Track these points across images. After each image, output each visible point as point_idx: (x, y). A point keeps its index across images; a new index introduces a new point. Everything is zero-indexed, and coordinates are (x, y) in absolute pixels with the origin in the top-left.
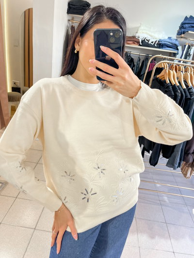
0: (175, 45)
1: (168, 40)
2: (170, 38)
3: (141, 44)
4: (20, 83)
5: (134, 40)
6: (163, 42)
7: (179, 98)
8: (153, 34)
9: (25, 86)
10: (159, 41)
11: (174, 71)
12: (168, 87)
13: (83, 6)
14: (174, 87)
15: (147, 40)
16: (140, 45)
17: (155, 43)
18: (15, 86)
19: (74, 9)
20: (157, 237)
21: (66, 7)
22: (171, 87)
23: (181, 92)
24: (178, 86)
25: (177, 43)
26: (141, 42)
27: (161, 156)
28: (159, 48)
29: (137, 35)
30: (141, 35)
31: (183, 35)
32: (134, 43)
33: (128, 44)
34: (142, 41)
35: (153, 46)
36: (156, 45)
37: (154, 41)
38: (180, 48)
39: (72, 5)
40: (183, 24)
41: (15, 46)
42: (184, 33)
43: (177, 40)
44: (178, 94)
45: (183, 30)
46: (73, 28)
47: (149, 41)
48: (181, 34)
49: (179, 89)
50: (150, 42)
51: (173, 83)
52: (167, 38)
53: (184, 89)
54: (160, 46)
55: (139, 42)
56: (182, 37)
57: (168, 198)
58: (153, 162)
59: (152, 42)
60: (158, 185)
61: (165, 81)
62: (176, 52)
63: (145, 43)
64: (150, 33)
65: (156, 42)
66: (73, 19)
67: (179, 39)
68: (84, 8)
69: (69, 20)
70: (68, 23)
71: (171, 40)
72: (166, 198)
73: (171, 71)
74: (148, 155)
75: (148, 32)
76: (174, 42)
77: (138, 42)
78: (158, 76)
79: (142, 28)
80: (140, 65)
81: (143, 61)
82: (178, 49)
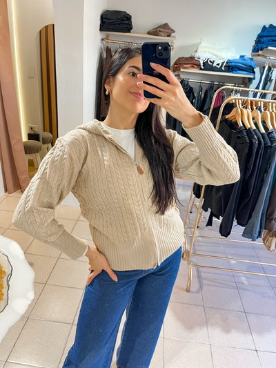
0: (250, 66)
1: (240, 61)
2: (242, 57)
3: (203, 68)
4: (39, 129)
5: (192, 61)
6: (233, 64)
7: (256, 146)
8: (218, 53)
9: (44, 131)
10: (227, 63)
11: (250, 111)
12: (241, 132)
13: (122, 20)
14: (249, 131)
15: (210, 61)
16: (201, 69)
17: (222, 66)
18: (32, 132)
19: (109, 24)
20: (233, 331)
21: (98, 22)
22: (245, 134)
23: (258, 138)
24: (254, 130)
25: (252, 64)
26: (202, 65)
27: (235, 223)
28: (228, 72)
29: (197, 55)
30: (202, 55)
31: (260, 52)
32: (193, 67)
33: (185, 68)
34: (204, 63)
35: (220, 70)
36: (223, 68)
37: (221, 62)
38: (257, 70)
39: (106, 19)
40: (260, 37)
41: (30, 77)
42: (261, 50)
43: (252, 59)
44: (254, 141)
45: (260, 45)
46: (108, 50)
47: (213, 63)
48: (258, 51)
49: (256, 134)
50: (215, 65)
51: (248, 126)
52: (238, 57)
53: (262, 134)
54: (229, 69)
55: (200, 65)
56: (259, 55)
57: (247, 278)
58: (225, 231)
59: (218, 64)
60: (233, 262)
61: (236, 123)
62: (252, 77)
63: (208, 66)
64: (215, 52)
65: (223, 63)
66: (108, 36)
67: (255, 58)
69: (103, 40)
70: (102, 43)
71: (244, 60)
72: (243, 279)
73: (244, 110)
74: (217, 222)
75: (212, 51)
76: (249, 63)
78: (227, 117)
79: (203, 44)
80: (203, 95)
81: (206, 91)
82: (254, 73)
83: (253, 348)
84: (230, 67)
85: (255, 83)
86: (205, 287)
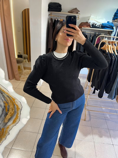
0: (112, 26)
1: (107, 24)
3: (91, 27)
4: (22, 53)
5: (87, 24)
6: (105, 25)
7: (114, 60)
8: (98, 21)
9: (24, 54)
10: (102, 25)
11: (111, 46)
12: (107, 54)
13: (57, 7)
14: (111, 54)
15: (95, 24)
17: (99, 26)
18: (19, 54)
19: (52, 8)
20: (103, 137)
21: (47, 8)
22: (109, 55)
23: (115, 57)
24: (113, 54)
25: (112, 25)
26: (91, 25)
27: (105, 92)
28: (102, 28)
29: (89, 21)
30: (92, 21)
31: (116, 20)
32: (87, 26)
33: (84, 27)
35: (99, 28)
36: (100, 27)
37: (99, 24)
38: (114, 28)
39: (50, 6)
40: (116, 14)
41: (18, 31)
42: (116, 19)
43: (112, 23)
44: (113, 58)
45: (116, 17)
46: (51, 19)
47: (96, 25)
48: (115, 20)
49: (114, 55)
50: (97, 25)
51: (110, 52)
52: (106, 22)
53: (116, 55)
54: (102, 27)
56: (115, 21)
57: (109, 115)
58: (100, 95)
59: (98, 25)
60: (103, 109)
61: (105, 51)
62: (112, 31)
63: (94, 26)
65: (100, 25)
66: (51, 13)
67: (114, 23)
68: (58, 7)
69: (49, 15)
70: (49, 16)
71: (109, 23)
73: (109, 45)
74: (97, 92)
75: (95, 19)
76: (111, 25)
77: (90, 26)
78: (102, 48)
79: (92, 17)
80: (91, 39)
81: (93, 37)
82: (113, 29)
83: (112, 144)
84: (103, 26)
85: (113, 33)
86: (92, 119)
